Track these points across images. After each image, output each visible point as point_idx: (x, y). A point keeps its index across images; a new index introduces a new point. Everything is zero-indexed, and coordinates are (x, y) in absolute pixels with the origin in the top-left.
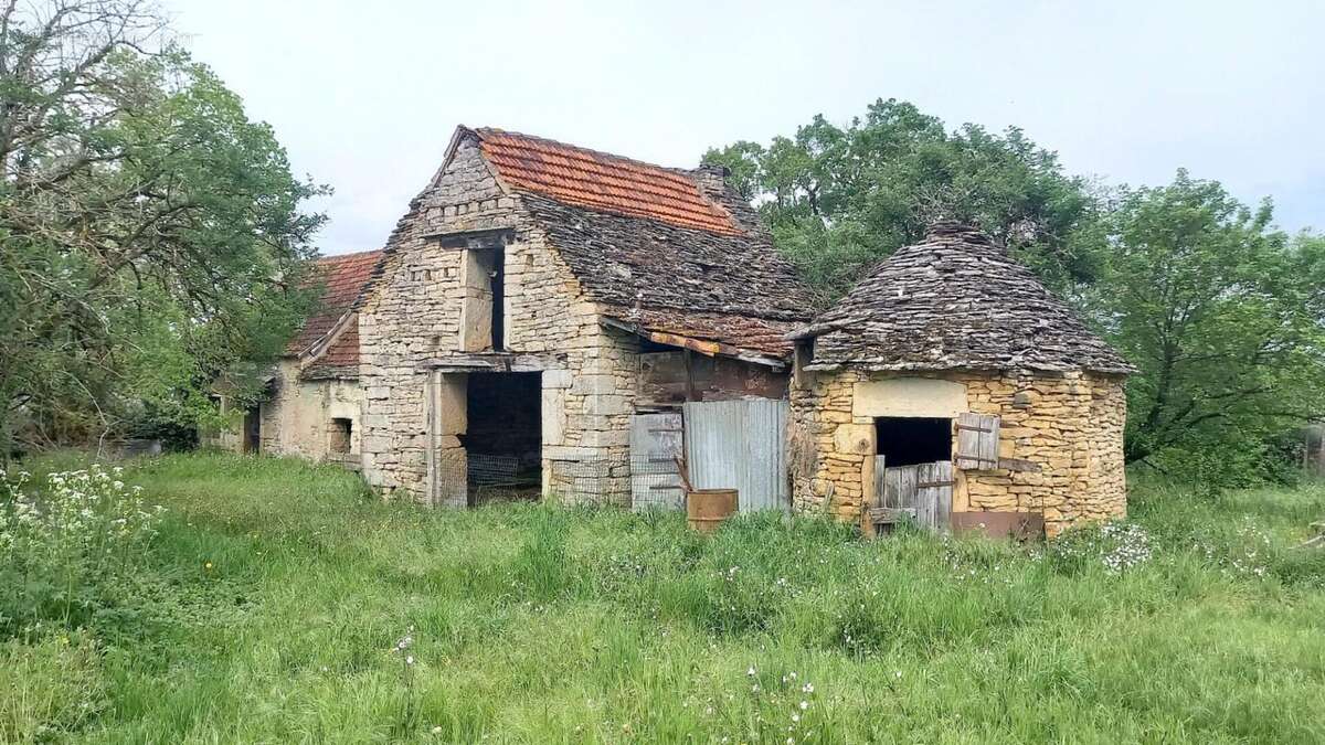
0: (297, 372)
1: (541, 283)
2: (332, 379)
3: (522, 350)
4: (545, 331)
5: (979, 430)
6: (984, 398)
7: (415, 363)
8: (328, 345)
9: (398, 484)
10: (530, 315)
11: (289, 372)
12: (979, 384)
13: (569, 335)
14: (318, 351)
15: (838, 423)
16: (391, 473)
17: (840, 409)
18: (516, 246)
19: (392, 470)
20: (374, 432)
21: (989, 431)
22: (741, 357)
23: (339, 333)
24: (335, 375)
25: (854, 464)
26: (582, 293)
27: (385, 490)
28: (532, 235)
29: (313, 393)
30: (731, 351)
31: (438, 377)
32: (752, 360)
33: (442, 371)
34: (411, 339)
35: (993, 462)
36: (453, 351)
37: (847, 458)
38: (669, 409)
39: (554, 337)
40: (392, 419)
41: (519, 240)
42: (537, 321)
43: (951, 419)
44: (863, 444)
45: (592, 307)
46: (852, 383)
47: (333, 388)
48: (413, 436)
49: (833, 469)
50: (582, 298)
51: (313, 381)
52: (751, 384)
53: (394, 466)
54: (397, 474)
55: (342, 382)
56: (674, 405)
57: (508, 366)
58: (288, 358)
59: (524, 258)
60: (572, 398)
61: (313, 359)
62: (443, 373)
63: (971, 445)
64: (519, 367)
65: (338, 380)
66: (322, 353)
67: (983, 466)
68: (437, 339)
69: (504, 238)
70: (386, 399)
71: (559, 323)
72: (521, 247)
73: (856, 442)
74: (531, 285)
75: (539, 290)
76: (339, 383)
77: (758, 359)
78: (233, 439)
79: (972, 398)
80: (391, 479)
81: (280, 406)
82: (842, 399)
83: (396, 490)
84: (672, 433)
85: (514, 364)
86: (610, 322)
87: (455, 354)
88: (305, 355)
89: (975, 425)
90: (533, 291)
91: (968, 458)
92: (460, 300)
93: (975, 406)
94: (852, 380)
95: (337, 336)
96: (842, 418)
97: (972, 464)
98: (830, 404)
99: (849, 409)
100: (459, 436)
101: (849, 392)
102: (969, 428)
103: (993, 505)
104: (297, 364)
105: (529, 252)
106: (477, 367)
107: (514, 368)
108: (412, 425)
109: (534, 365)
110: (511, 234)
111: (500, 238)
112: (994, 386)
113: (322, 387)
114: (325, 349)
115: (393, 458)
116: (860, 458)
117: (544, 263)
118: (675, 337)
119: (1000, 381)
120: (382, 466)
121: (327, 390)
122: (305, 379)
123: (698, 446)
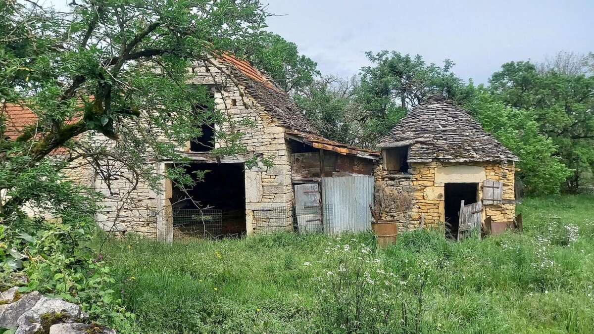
1: (243, 115)
5: (493, 187)
6: (493, 174)
9: (129, 229)
12: (491, 168)
13: (264, 144)
15: (426, 186)
16: (122, 223)
17: (427, 180)
18: (223, 94)
19: (123, 221)
20: (106, 199)
21: (498, 188)
22: (358, 155)
25: (435, 205)
26: (272, 121)
27: (117, 233)
30: (354, 152)
31: (163, 166)
32: (364, 157)
35: (500, 201)
37: (432, 202)
38: (311, 181)
39: (253, 144)
41: (225, 91)
43: (478, 183)
44: (441, 196)
45: (281, 129)
46: (434, 168)
48: (141, 200)
49: (423, 208)
50: (273, 124)
52: (356, 168)
53: (125, 219)
54: (127, 223)
56: (313, 179)
57: (218, 159)
59: (230, 101)
60: (267, 177)
62: (165, 164)
63: (490, 194)
64: (228, 160)
67: (495, 203)
69: (213, 90)
70: (117, 179)
71: (257, 137)
72: (227, 95)
73: (437, 195)
77: (367, 156)
79: (487, 174)
80: (122, 226)
82: (429, 175)
83: (126, 233)
84: (314, 193)
85: (222, 158)
86: (291, 137)
89: (491, 185)
91: (488, 200)
93: (489, 177)
94: (434, 167)
96: (429, 184)
97: (491, 202)
98: (421, 178)
99: (433, 180)
100: (170, 199)
101: (433, 172)
102: (488, 187)
103: (497, 219)
105: (233, 98)
107: (222, 161)
108: (140, 194)
109: (239, 159)
110: (219, 87)
111: (210, 89)
112: (496, 168)
115: (123, 214)
116: (437, 202)
118: (325, 145)
119: (498, 166)
120: (114, 220)
123: (329, 199)
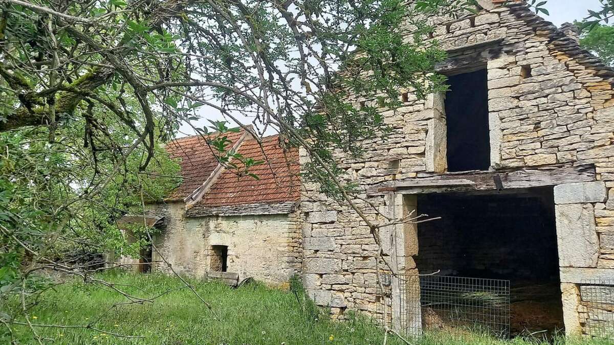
0: (182, 212)
1: (547, 92)
2: (212, 216)
3: (521, 164)
4: (555, 143)
7: (367, 187)
8: (203, 193)
9: (350, 305)
10: (532, 127)
11: (175, 213)
13: (597, 144)
14: (197, 196)
16: (341, 294)
18: (504, 59)
19: (342, 291)
20: (318, 254)
23: (210, 184)
24: (214, 213)
28: (528, 45)
29: (196, 228)
31: (399, 198)
33: (404, 192)
34: (363, 165)
36: (417, 172)
39: (572, 147)
40: (340, 242)
41: (508, 52)
42: (541, 133)
47: (212, 224)
48: (365, 258)
51: (195, 218)
53: (344, 287)
54: (347, 294)
55: (220, 219)
57: (498, 181)
58: (175, 202)
59: (518, 70)
60: (607, 213)
61: (194, 203)
62: (405, 195)
64: (515, 184)
65: (217, 216)
66: (199, 199)
68: (395, 163)
69: (485, 54)
70: (333, 222)
71: (579, 132)
72: (511, 59)
74: (530, 96)
75: (544, 100)
76: (217, 220)
78: (130, 261)
80: (340, 299)
81: (169, 237)
83: (347, 311)
85: (506, 180)
87: (420, 175)
88: (188, 200)
90: (534, 102)
92: (425, 123)
95: (209, 186)
100: (414, 257)
104: (182, 206)
105: (525, 63)
106: (456, 186)
107: (507, 185)
108: (366, 247)
109: (541, 180)
110: (495, 48)
111: (479, 54)
113: (203, 223)
114: (201, 195)
115: (341, 278)
117: (549, 70)
120: (329, 287)
121: (207, 225)
122: (189, 217)
